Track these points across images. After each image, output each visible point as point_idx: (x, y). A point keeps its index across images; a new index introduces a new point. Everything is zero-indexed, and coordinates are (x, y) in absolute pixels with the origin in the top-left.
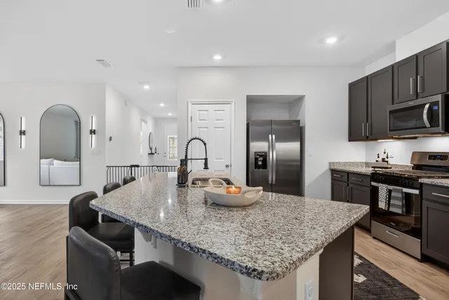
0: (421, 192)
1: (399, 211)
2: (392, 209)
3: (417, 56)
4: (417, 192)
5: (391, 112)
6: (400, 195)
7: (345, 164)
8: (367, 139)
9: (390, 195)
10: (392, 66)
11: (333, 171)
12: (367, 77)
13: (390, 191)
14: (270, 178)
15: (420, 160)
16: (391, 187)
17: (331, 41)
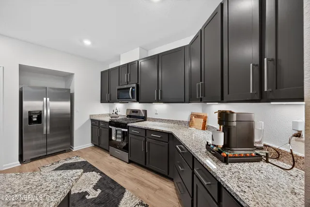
0: (128, 130)
1: (120, 140)
2: (118, 140)
3: (128, 64)
4: (126, 130)
5: (118, 89)
6: (120, 132)
7: (99, 115)
8: (109, 102)
9: (117, 132)
10: (119, 67)
11: (92, 120)
12: (109, 70)
13: (117, 131)
14: (45, 128)
15: (130, 113)
16: (117, 129)
17: (87, 43)
